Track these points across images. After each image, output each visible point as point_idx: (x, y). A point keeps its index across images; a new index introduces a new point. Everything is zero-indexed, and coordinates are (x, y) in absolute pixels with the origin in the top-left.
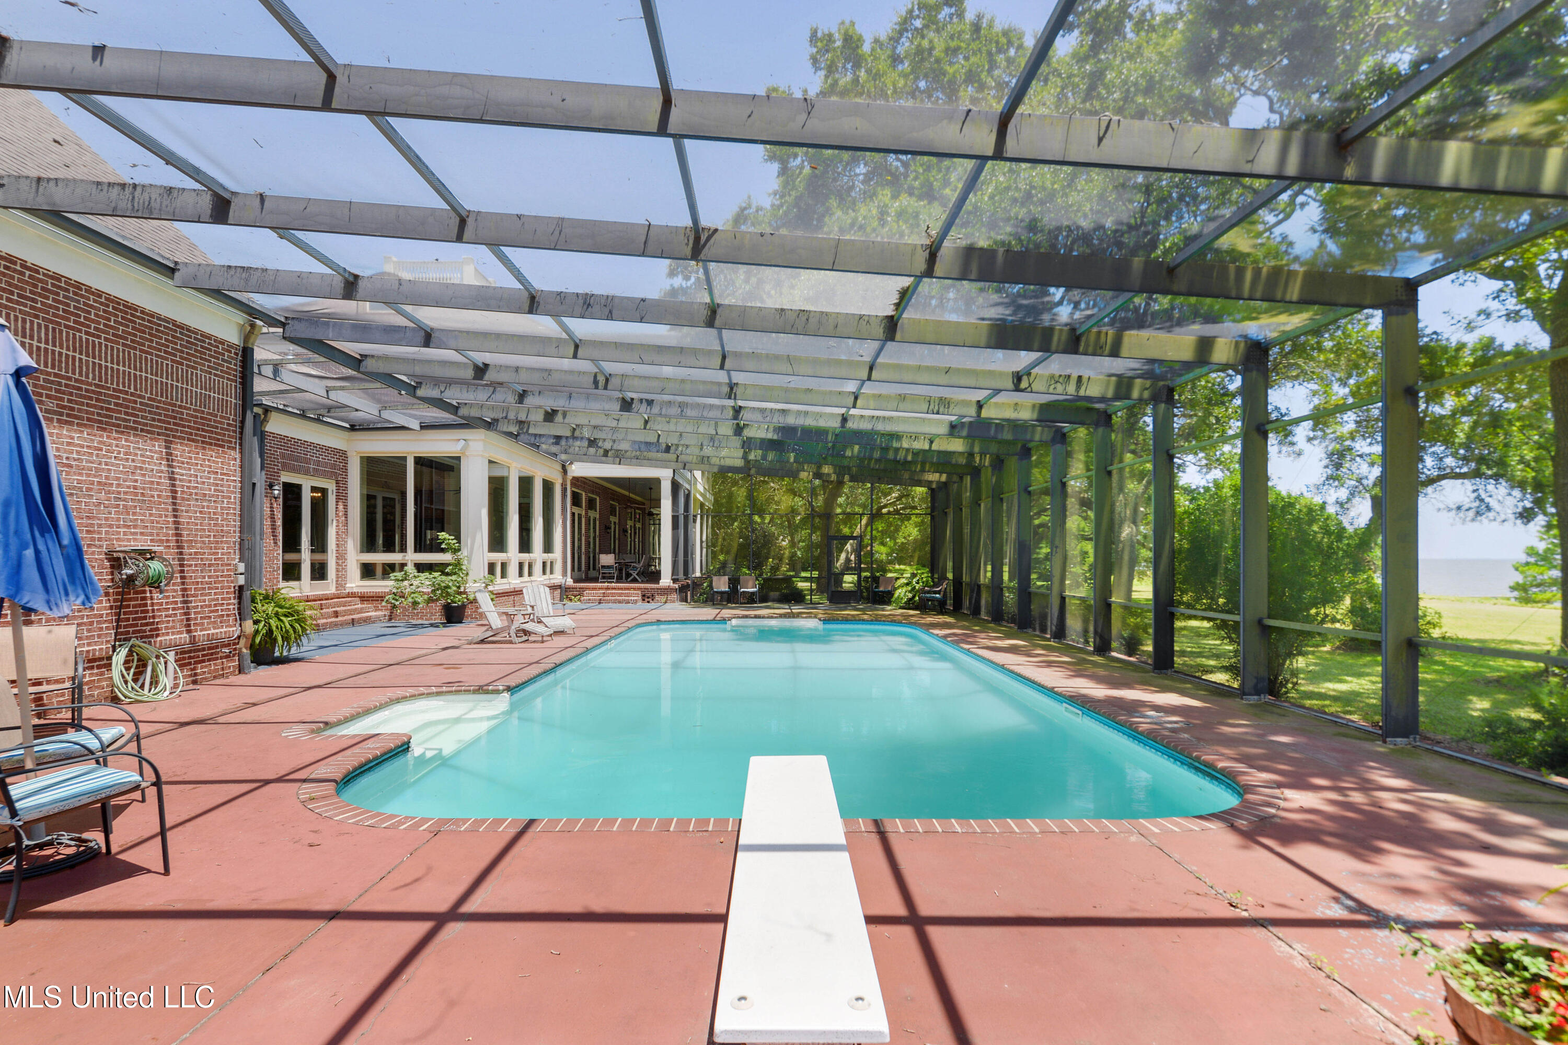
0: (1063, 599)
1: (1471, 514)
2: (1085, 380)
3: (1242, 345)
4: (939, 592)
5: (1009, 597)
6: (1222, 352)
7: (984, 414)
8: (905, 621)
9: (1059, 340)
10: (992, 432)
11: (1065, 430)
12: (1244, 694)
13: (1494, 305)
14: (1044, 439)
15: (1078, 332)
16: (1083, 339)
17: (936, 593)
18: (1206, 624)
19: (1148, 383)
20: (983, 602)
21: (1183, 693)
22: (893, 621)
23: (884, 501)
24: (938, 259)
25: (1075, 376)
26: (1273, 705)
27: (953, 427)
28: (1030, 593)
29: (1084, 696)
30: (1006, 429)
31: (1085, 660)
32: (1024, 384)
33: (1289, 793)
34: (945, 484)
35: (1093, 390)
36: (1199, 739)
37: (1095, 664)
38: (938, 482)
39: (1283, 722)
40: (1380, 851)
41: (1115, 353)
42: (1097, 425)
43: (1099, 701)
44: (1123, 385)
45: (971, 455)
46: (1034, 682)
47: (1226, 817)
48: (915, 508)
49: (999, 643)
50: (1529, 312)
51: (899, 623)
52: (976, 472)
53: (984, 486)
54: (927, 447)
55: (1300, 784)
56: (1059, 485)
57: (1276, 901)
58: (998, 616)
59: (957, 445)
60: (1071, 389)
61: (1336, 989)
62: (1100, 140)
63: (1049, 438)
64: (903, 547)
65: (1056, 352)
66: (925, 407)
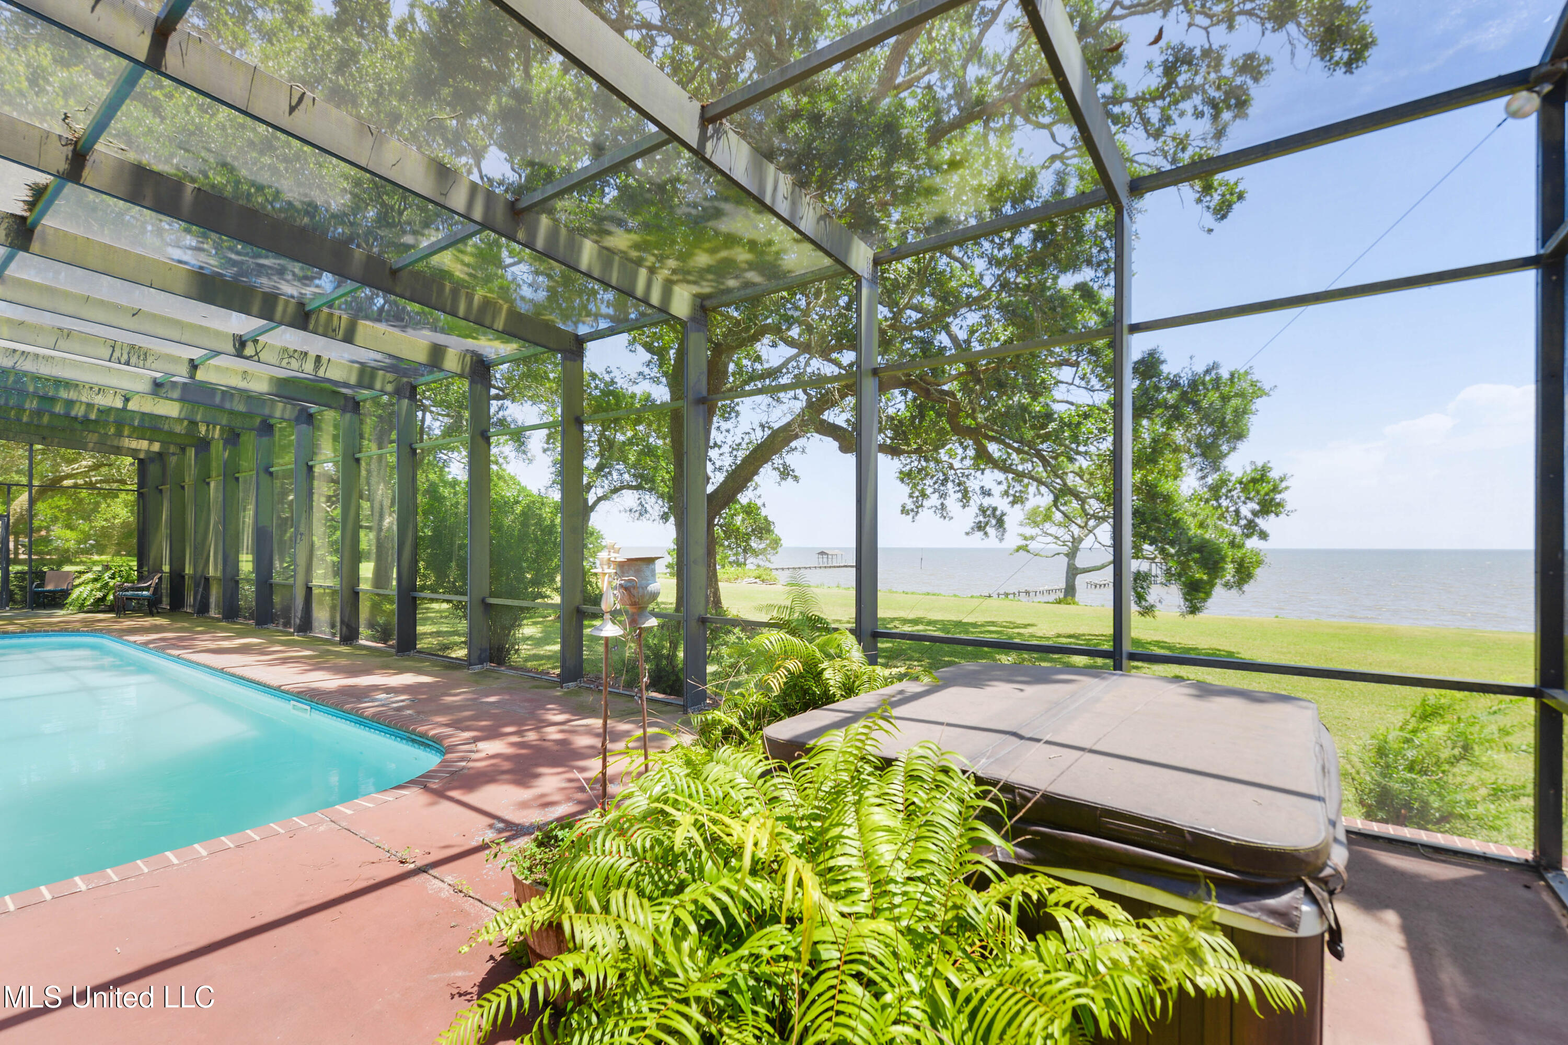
0: (309, 590)
1: (637, 514)
2: (324, 361)
3: (468, 359)
4: (147, 588)
5: (248, 590)
6: (451, 362)
7: (200, 375)
8: (90, 629)
9: (285, 311)
10: (218, 399)
11: (312, 411)
12: (470, 664)
13: (646, 371)
14: (287, 416)
15: (308, 308)
16: (314, 317)
17: (142, 589)
18: (445, 606)
19: (390, 376)
20: (213, 600)
21: (419, 672)
22: (64, 629)
23: (65, 469)
24: (89, 165)
25: (312, 355)
26: (493, 671)
27: (157, 385)
28: (271, 585)
29: (313, 689)
30: (236, 399)
31: (328, 651)
32: (249, 350)
33: (481, 745)
34: (160, 455)
35: (335, 374)
36: (419, 713)
37: (338, 654)
38: (148, 452)
39: (495, 685)
40: (538, 776)
41: (349, 338)
42: (344, 410)
43: (331, 692)
44: (367, 375)
45: (193, 423)
46: (259, 683)
47: (422, 782)
48: (123, 482)
49: (226, 644)
50: (664, 380)
51: (76, 632)
52: (203, 445)
53: (214, 464)
54: (119, 404)
55: (492, 734)
56: (305, 468)
57: (443, 844)
58: (231, 613)
59: (170, 409)
60: (309, 367)
61: (469, 904)
62: (292, 109)
63: (293, 417)
64: (104, 533)
65: (281, 323)
66: (107, 353)
